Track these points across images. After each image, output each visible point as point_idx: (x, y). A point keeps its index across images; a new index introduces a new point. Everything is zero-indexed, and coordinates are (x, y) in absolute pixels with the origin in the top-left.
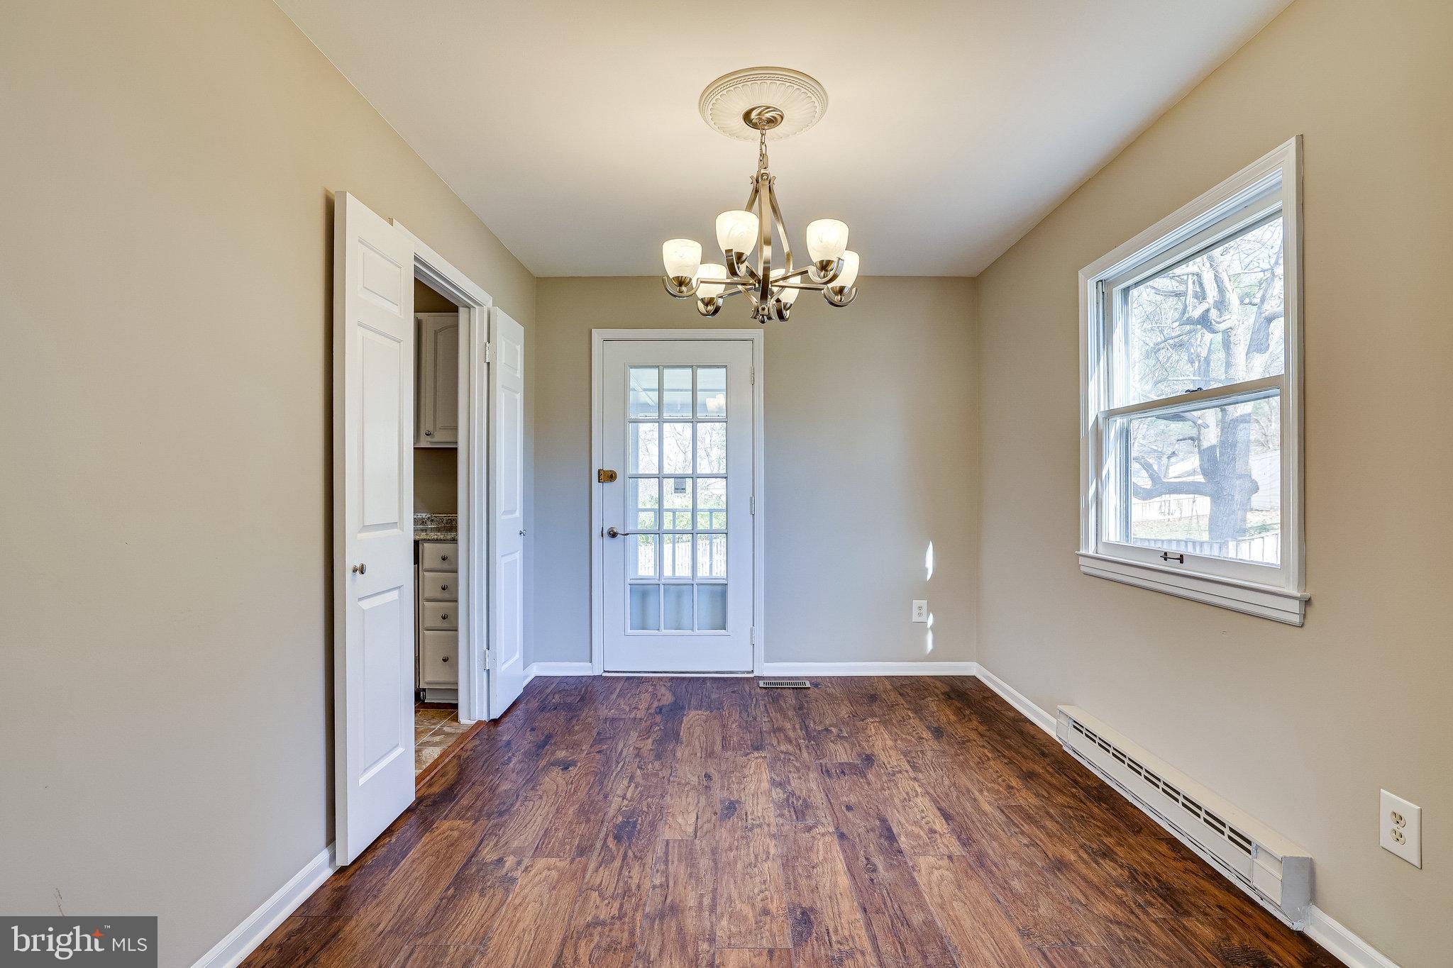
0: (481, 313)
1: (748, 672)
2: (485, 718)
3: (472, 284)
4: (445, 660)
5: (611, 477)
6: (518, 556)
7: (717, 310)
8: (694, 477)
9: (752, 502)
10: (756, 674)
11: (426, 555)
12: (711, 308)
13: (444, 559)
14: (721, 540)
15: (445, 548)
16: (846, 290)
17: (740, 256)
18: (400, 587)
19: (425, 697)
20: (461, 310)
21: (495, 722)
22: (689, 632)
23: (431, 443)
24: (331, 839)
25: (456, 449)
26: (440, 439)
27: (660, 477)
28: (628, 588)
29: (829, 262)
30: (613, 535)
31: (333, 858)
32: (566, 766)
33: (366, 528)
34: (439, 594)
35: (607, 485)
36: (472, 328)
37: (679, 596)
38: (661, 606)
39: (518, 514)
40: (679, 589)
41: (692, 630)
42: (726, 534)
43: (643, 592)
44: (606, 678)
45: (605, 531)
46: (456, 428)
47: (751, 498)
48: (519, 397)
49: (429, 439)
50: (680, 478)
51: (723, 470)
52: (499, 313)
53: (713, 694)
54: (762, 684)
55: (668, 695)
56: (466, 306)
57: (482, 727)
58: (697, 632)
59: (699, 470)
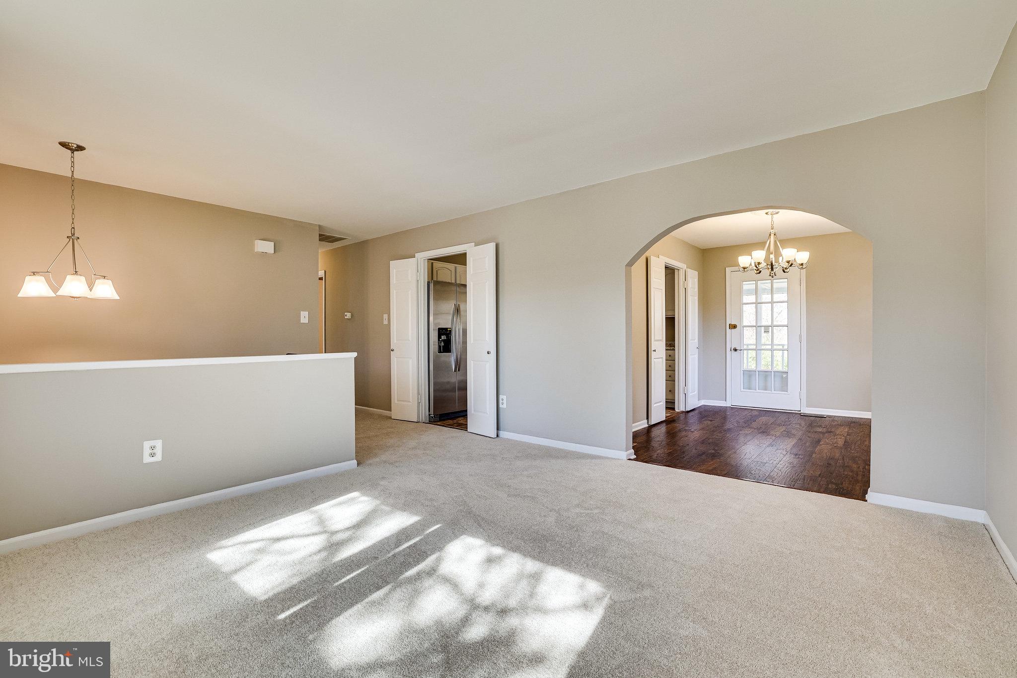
0: (682, 271)
1: (799, 410)
2: (684, 410)
3: (680, 263)
4: (670, 391)
5: (735, 327)
6: (696, 356)
8: (773, 326)
9: (800, 336)
10: (802, 412)
12: (758, 272)
13: (670, 356)
14: (786, 352)
15: (672, 352)
17: (759, 263)
18: (662, 358)
21: (688, 412)
22: (770, 392)
24: (648, 418)
25: (676, 317)
26: (672, 315)
27: (757, 327)
28: (742, 372)
29: (790, 261)
30: (735, 350)
31: (648, 422)
33: (655, 340)
34: (668, 368)
35: (733, 330)
36: (679, 278)
37: (766, 377)
38: (757, 381)
39: (696, 340)
40: (766, 374)
42: (788, 350)
43: (749, 374)
44: (732, 408)
45: (732, 349)
46: (674, 310)
48: (696, 298)
49: (670, 314)
50: (766, 327)
51: (786, 323)
52: (689, 270)
53: (777, 415)
54: (802, 414)
55: (757, 413)
56: (677, 269)
57: (683, 412)
58: (773, 392)
59: (775, 323)
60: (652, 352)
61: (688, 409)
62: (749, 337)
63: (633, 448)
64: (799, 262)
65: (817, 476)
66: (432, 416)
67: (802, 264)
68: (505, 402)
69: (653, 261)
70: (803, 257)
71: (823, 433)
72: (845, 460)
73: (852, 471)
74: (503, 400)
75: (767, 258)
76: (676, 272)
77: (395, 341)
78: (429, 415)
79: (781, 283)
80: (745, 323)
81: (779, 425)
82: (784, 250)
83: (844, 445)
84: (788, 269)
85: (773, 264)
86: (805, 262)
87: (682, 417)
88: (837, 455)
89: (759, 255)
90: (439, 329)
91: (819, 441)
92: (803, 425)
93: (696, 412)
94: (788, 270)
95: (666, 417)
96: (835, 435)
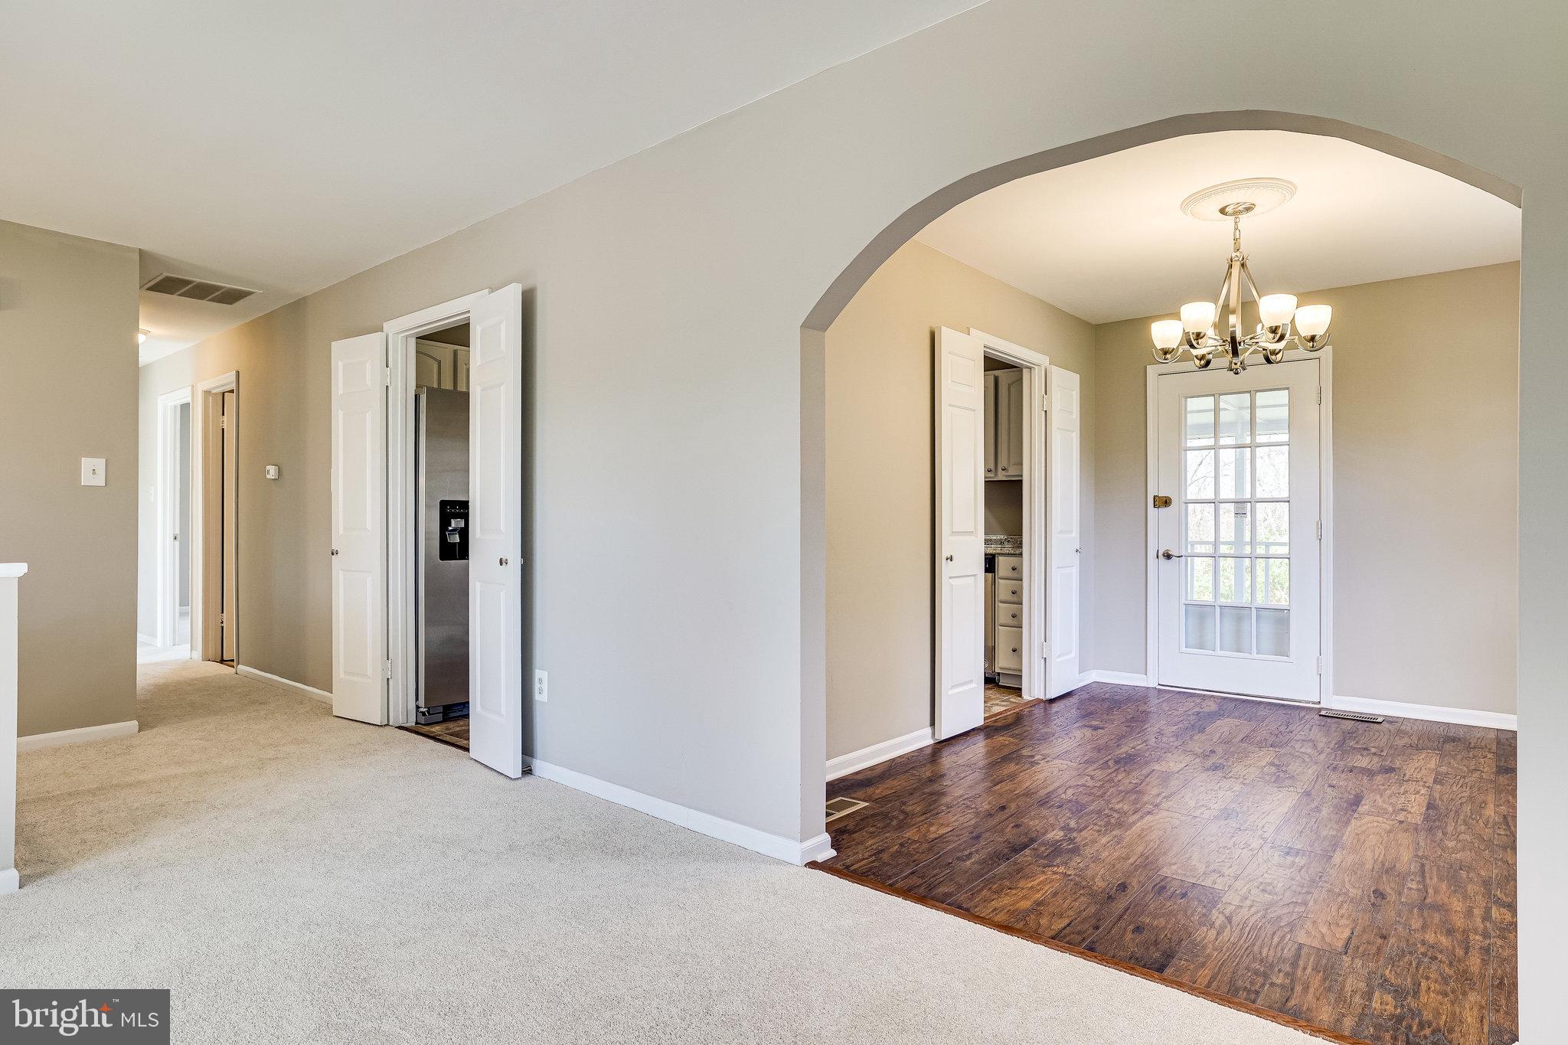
0: (1040, 371)
1: (1314, 703)
2: (1042, 697)
4: (1014, 651)
5: (1166, 502)
6: (1075, 571)
7: (1208, 363)
8: (1254, 501)
9: (1319, 526)
10: (1322, 705)
11: (1000, 564)
12: (1203, 362)
13: (1013, 569)
14: (1284, 563)
15: (1012, 560)
16: (1317, 338)
18: (974, 575)
19: (999, 680)
20: (1025, 371)
21: (1052, 701)
22: (1247, 655)
23: (1006, 476)
24: (933, 724)
25: (1021, 481)
26: (1011, 474)
27: (1216, 502)
28: (1183, 608)
29: (1277, 328)
30: (1168, 556)
31: (933, 734)
32: (1096, 728)
33: (954, 533)
34: (1010, 597)
35: (1163, 510)
36: (1032, 384)
37: (1239, 619)
38: (1217, 628)
39: (1075, 534)
40: (1238, 613)
41: (1250, 654)
42: (1289, 558)
43: (1200, 613)
44: (1160, 690)
45: (1160, 554)
46: (1021, 464)
47: (1317, 523)
48: (1075, 435)
49: (1004, 473)
50: (1238, 503)
51: (1285, 494)
52: (1054, 369)
53: (1262, 712)
54: (1323, 713)
55: (1212, 707)
56: (1028, 367)
57: (1039, 701)
58: (1255, 655)
59: (1259, 495)
60: (944, 560)
61: (1053, 694)
62: (1200, 525)
63: (829, 827)
64: (1305, 332)
65: (1340, 945)
66: (422, 710)
67: (1313, 339)
68: (545, 686)
69: (948, 339)
70: (1316, 318)
71: (1370, 773)
72: (1428, 881)
73: (1450, 932)
74: (540, 680)
75: (1221, 324)
76: (1026, 373)
77: (341, 532)
78: (418, 707)
79: (1274, 405)
80: (1192, 493)
81: (1261, 745)
82: (1263, 298)
83: (1427, 818)
84: (1280, 354)
85: (1238, 339)
86: (1320, 331)
87: (1038, 712)
88: (1405, 858)
89: (1200, 315)
90: (444, 504)
91: (1357, 801)
92: (1320, 745)
93: (1073, 700)
94: (1279, 356)
95: (985, 719)
96: (1403, 781)
